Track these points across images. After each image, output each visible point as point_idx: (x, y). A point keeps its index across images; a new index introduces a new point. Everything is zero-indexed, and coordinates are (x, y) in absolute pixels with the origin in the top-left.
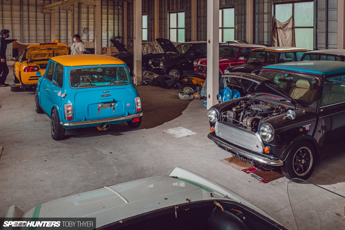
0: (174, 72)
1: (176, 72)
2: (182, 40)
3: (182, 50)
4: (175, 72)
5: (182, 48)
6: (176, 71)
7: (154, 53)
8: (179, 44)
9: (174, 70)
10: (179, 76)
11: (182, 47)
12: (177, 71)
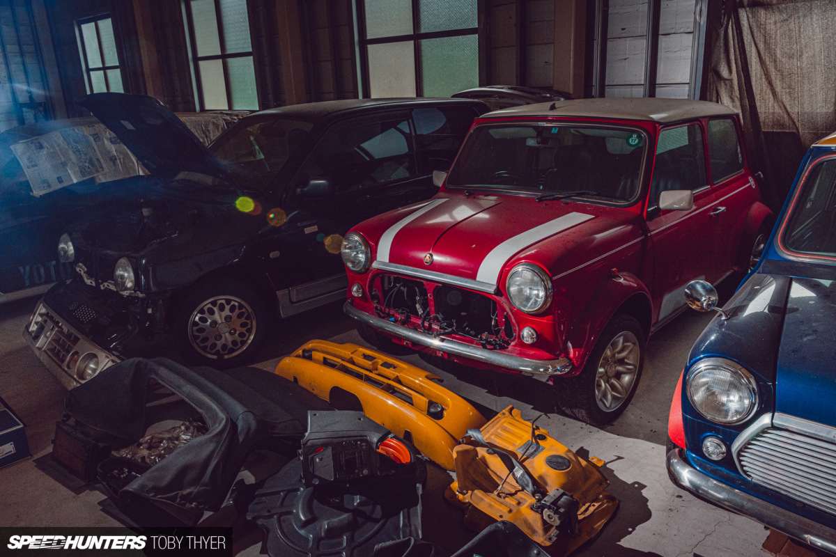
0: (222, 308)
1: (232, 309)
2: (247, 102)
3: (252, 145)
4: (227, 312)
5: (252, 138)
6: (228, 302)
7: (102, 179)
8: (236, 120)
9: (221, 299)
10: (252, 337)
11: (252, 134)
12: (236, 301)
